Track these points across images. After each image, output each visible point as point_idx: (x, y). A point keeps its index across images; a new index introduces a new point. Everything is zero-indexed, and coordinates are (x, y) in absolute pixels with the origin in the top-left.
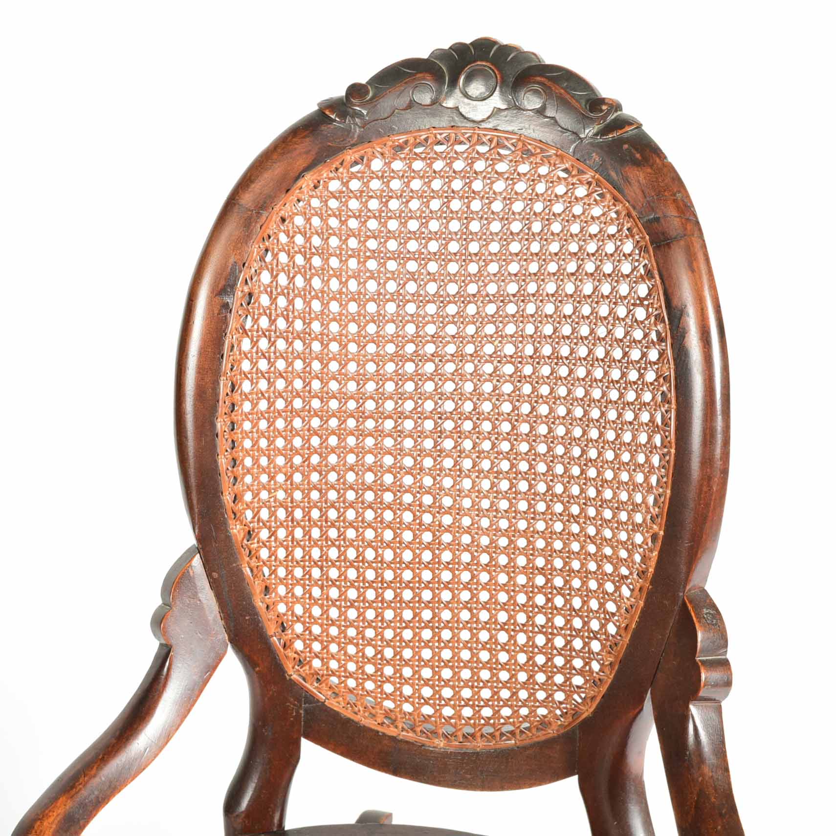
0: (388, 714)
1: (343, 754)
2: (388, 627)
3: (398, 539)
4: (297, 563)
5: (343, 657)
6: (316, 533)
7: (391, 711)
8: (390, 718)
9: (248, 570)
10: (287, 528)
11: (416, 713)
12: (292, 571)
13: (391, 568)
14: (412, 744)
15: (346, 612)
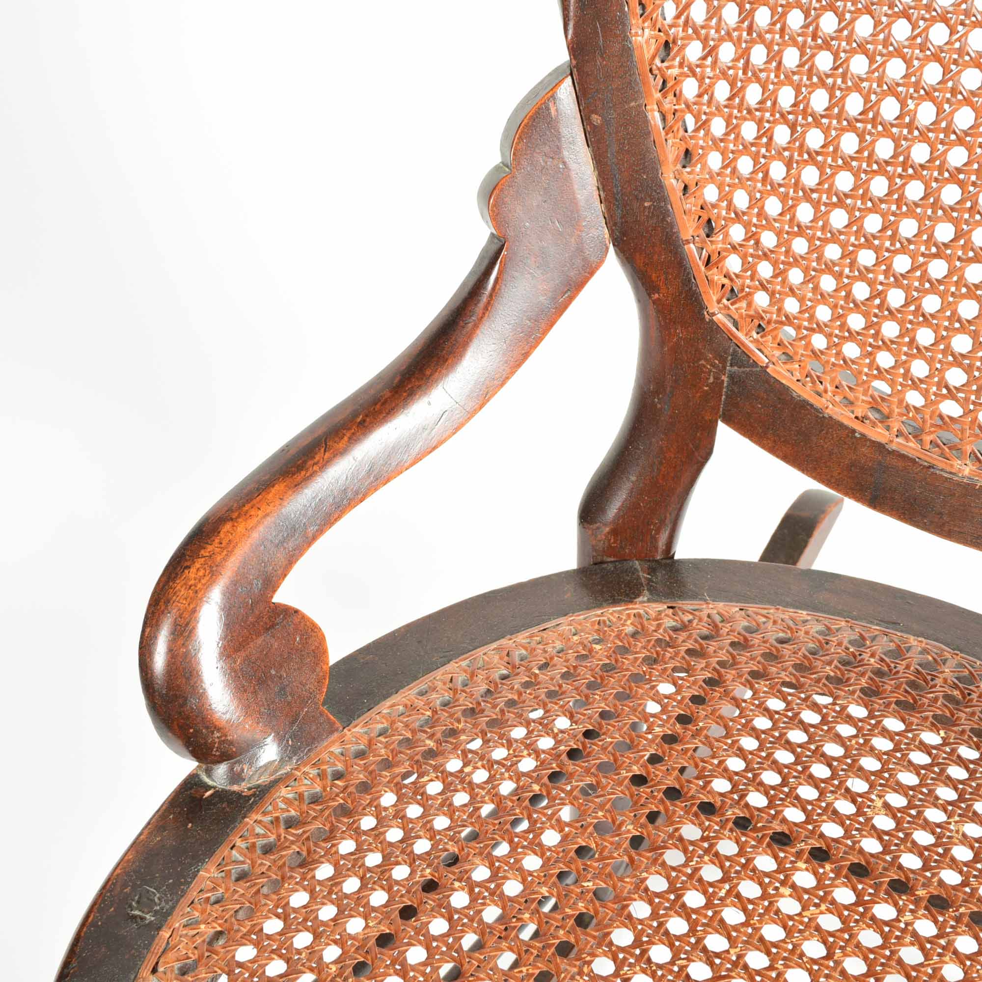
0: (877, 403)
1: (785, 458)
2: (903, 250)
3: (950, 84)
4: (749, 111)
5: (810, 295)
6: (791, 58)
7: (883, 399)
8: (878, 411)
9: (657, 115)
10: (737, 43)
11: (928, 411)
12: (738, 126)
13: (927, 140)
14: (913, 461)
15: (828, 213)
